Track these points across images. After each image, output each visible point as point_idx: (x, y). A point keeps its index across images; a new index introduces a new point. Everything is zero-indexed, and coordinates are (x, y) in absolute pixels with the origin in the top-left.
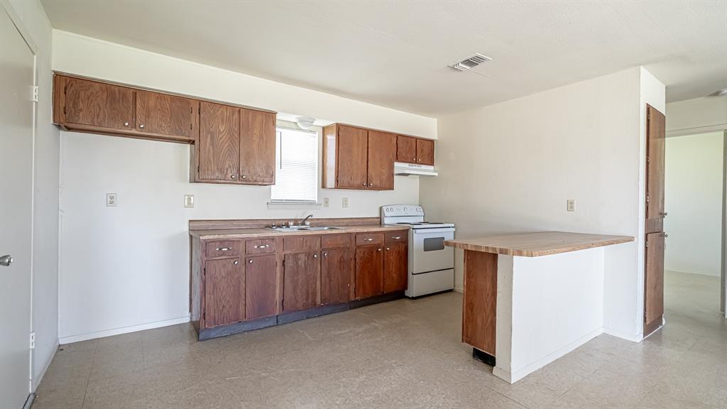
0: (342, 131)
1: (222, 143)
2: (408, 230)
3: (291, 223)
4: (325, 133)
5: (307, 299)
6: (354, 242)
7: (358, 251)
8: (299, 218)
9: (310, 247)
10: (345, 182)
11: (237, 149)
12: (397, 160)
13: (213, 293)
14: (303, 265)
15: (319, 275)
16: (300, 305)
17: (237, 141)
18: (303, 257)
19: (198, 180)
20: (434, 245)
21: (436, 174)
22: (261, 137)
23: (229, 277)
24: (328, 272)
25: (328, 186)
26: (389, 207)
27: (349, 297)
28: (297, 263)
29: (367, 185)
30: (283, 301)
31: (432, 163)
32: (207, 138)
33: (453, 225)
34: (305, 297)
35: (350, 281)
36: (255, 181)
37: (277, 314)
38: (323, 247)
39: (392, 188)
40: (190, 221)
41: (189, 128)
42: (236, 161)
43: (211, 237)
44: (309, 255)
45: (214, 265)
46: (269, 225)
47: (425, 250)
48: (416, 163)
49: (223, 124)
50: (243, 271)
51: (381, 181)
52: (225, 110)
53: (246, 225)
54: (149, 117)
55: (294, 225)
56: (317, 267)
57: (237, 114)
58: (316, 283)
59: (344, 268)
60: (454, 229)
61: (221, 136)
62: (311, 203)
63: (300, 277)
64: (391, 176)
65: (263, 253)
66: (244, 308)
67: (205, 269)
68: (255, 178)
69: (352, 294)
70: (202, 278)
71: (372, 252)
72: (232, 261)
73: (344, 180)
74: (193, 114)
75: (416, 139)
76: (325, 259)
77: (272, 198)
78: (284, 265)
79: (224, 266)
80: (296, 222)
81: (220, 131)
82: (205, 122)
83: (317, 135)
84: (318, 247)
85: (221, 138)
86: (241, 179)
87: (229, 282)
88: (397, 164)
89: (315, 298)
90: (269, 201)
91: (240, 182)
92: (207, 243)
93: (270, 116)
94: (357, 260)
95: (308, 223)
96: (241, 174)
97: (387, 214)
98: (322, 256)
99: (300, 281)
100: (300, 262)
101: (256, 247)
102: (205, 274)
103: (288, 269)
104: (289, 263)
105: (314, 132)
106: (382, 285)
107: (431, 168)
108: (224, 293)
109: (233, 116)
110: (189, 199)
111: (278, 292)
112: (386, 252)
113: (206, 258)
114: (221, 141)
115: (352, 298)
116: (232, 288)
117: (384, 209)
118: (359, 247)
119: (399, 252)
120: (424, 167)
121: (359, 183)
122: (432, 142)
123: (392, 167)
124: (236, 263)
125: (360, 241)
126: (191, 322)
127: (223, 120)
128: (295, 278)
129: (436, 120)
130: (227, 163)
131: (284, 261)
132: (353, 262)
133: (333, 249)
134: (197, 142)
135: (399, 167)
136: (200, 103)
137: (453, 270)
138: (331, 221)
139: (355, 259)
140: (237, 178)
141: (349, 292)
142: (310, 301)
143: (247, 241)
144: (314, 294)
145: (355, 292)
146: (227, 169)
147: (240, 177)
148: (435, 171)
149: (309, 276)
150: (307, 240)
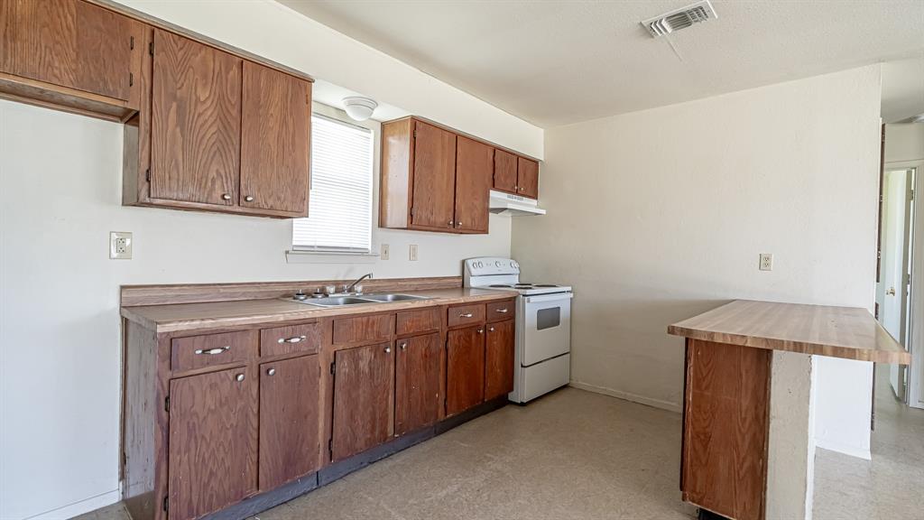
0: (421, 131)
1: (202, 126)
2: (515, 298)
3: (331, 289)
4: (387, 133)
5: (372, 431)
6: (445, 320)
7: (450, 335)
8: (340, 278)
9: (379, 334)
10: (423, 217)
11: (236, 141)
12: (493, 186)
13: (188, 450)
14: (367, 370)
15: (392, 383)
16: (360, 444)
17: (235, 125)
18: (366, 354)
19: (148, 200)
20: (549, 319)
21: (543, 212)
22: (284, 123)
23: (225, 408)
24: (407, 377)
25: (389, 223)
26: (476, 261)
27: (437, 416)
28: (357, 366)
29: (453, 225)
30: (331, 440)
31: (535, 197)
32: (168, 111)
33: (570, 289)
34: (369, 426)
35: (439, 389)
36: (271, 208)
37: (318, 468)
38: (398, 333)
39: (485, 231)
40: (123, 288)
41: (124, 82)
42: (233, 164)
43: (184, 326)
44: (378, 349)
45: (191, 388)
46: (292, 293)
47: (538, 329)
48: (517, 193)
49: (205, 85)
50: (255, 391)
51: (473, 219)
52: (210, 57)
53: (244, 294)
54: (14, 39)
55: (336, 292)
56: (389, 370)
57: (235, 68)
58: (387, 399)
59: (430, 367)
60: (572, 295)
61: (200, 109)
62: (359, 253)
63: (361, 391)
64: (487, 210)
65: (295, 352)
66: (254, 468)
67: (167, 399)
68: (271, 202)
69: (441, 410)
70: (159, 420)
71: (470, 337)
72: (231, 374)
73: (421, 214)
74: (136, 53)
75: (518, 157)
76: (402, 353)
77: (294, 243)
78: (332, 372)
79: (213, 386)
80: (339, 286)
81: (198, 99)
82: (165, 75)
83: (371, 136)
84: (391, 336)
85: (199, 115)
86: (240, 204)
87: (224, 418)
88: (493, 194)
89: (386, 428)
90: (290, 249)
91: (240, 210)
92: (172, 339)
93: (299, 84)
94: (450, 351)
95: (359, 288)
96: (243, 193)
97: (474, 271)
98: (398, 348)
99: (362, 399)
100: (361, 364)
101: (281, 341)
102: (167, 410)
103: (340, 379)
104: (344, 368)
105: (367, 130)
106: (482, 387)
107: (534, 202)
108: (213, 444)
109: (227, 73)
110: (122, 240)
111: (321, 424)
112: (488, 334)
113: (169, 374)
114: (201, 121)
115: (441, 417)
116: (230, 432)
117: (470, 262)
118: (451, 329)
119: (505, 332)
120: (526, 200)
121: (443, 220)
122: (536, 162)
123: (487, 198)
124: (240, 377)
125: (455, 319)
126: (124, 501)
127: (205, 76)
128: (354, 395)
129: (542, 130)
130: (214, 168)
131: (333, 365)
132: (442, 356)
133: (417, 335)
134: (144, 117)
135: (497, 198)
136: (153, 32)
137: (569, 355)
138: (393, 283)
139: (447, 350)
140: (236, 201)
141: (438, 407)
142: (377, 433)
143: (261, 330)
144: (384, 420)
145: (445, 406)
146: (213, 181)
147: (240, 198)
148: (538, 207)
149: (376, 387)
150: (373, 322)
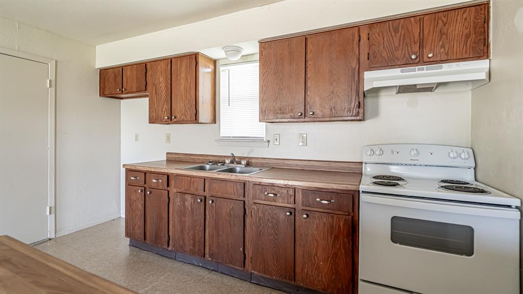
0: (266, 49)
3: (227, 161)
5: (194, 246)
7: (254, 207)
9: (197, 189)
11: (170, 94)
12: (370, 66)
14: (190, 208)
16: (187, 249)
18: (189, 199)
22: (186, 79)
23: (138, 201)
26: (376, 148)
29: (304, 116)
32: (153, 89)
34: (192, 242)
36: (183, 120)
41: (144, 85)
42: (169, 104)
44: (195, 198)
48: (422, 62)
49: (162, 76)
55: (231, 162)
63: (187, 219)
65: (158, 186)
68: (182, 117)
77: (221, 135)
78: (173, 202)
81: (160, 81)
82: (152, 77)
87: (138, 205)
89: (202, 249)
92: (128, 171)
93: (193, 57)
96: (173, 115)
103: (176, 207)
104: (178, 202)
109: (167, 67)
110: (168, 136)
118: (255, 202)
123: (359, 81)
127: (162, 73)
130: (164, 107)
131: (174, 199)
132: (249, 220)
133: (224, 198)
139: (251, 217)
142: (196, 249)
144: (201, 244)
146: (164, 112)
149: (195, 221)
150: (194, 182)
